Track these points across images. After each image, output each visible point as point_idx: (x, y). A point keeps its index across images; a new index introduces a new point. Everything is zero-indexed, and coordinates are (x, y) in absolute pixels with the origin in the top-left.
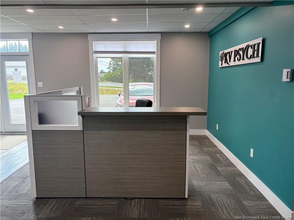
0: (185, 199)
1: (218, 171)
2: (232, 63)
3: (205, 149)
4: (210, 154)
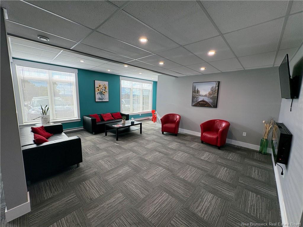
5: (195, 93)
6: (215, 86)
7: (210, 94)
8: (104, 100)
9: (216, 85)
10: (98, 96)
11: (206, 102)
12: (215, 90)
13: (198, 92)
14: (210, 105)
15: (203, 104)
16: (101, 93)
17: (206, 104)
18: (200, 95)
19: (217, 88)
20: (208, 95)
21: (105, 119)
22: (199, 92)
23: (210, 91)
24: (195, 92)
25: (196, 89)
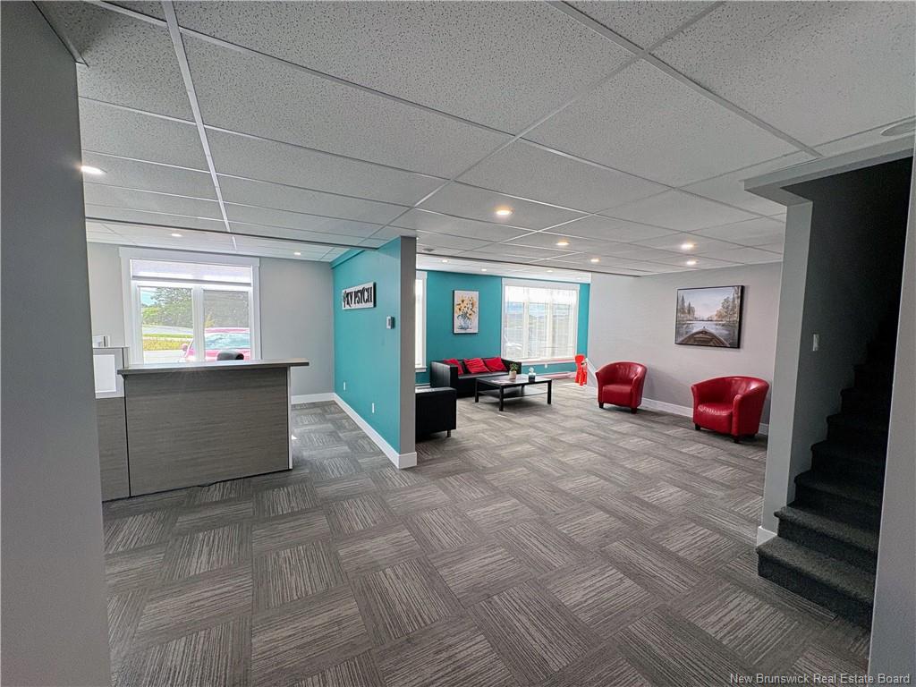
0: (289, 470)
1: (339, 437)
2: (353, 306)
3: (328, 417)
4: (333, 421)
5: (684, 313)
6: (732, 297)
7: (720, 316)
8: (468, 331)
9: (736, 295)
10: (458, 322)
11: (711, 334)
12: (734, 307)
13: (690, 310)
14: (723, 343)
15: (705, 340)
16: (465, 316)
17: (711, 340)
18: (696, 319)
19: (737, 302)
20: (715, 318)
21: (472, 371)
22: (693, 312)
23: (720, 308)
24: (684, 311)
25: (686, 304)
